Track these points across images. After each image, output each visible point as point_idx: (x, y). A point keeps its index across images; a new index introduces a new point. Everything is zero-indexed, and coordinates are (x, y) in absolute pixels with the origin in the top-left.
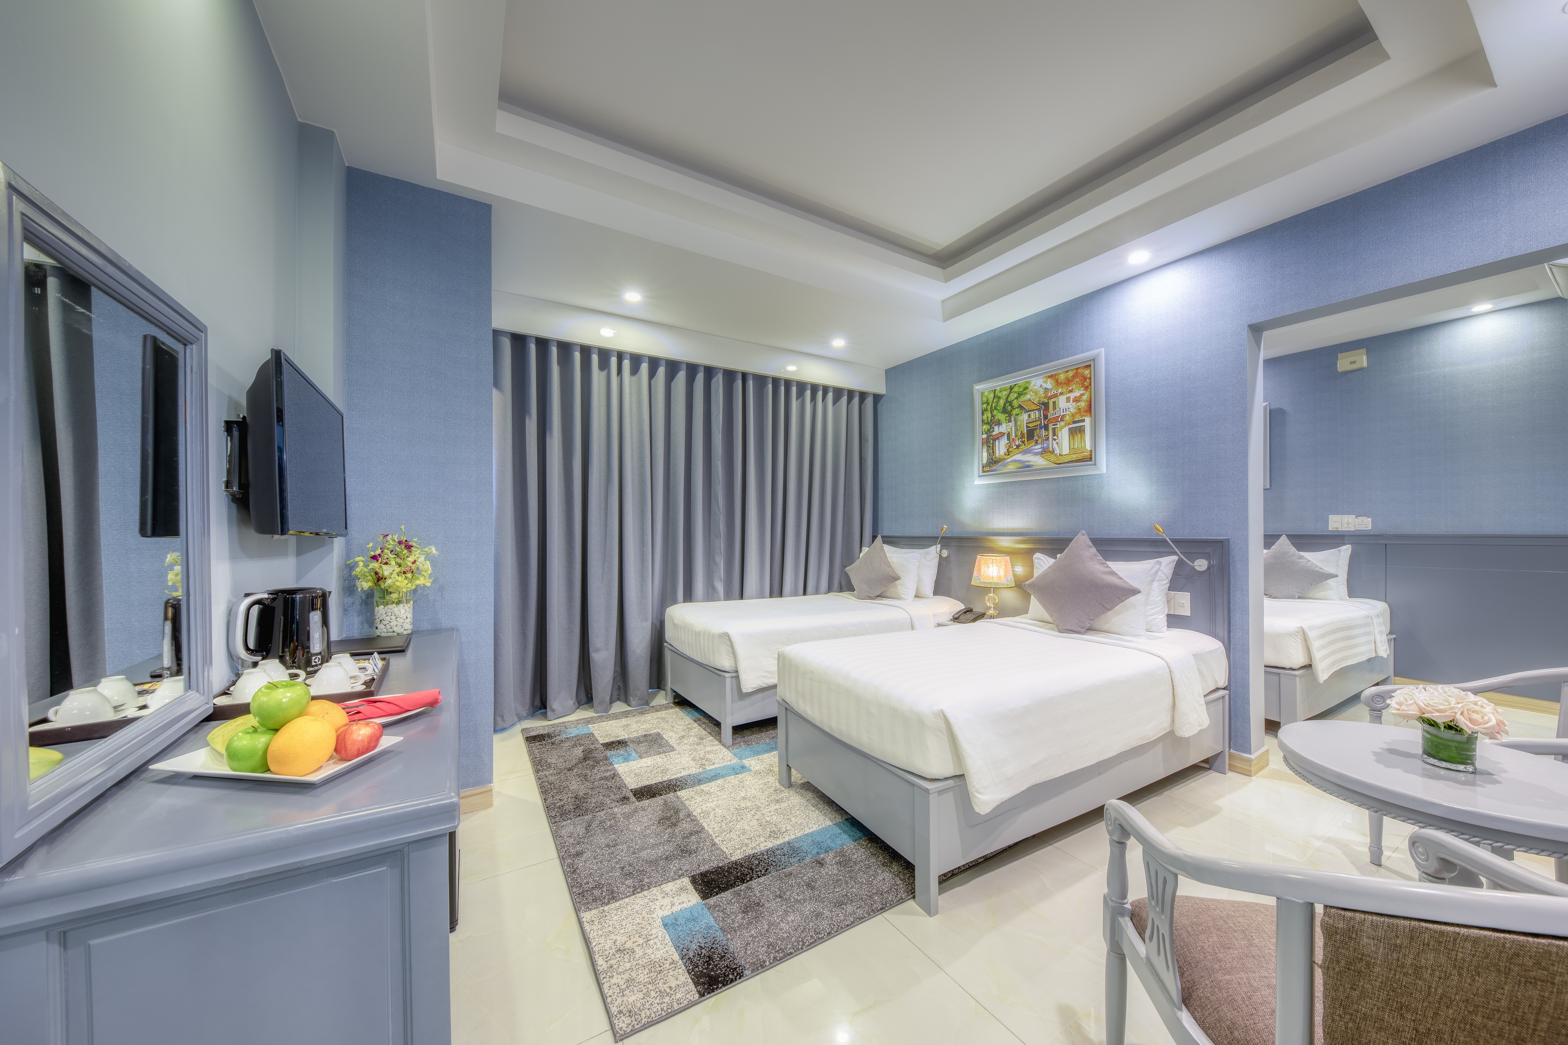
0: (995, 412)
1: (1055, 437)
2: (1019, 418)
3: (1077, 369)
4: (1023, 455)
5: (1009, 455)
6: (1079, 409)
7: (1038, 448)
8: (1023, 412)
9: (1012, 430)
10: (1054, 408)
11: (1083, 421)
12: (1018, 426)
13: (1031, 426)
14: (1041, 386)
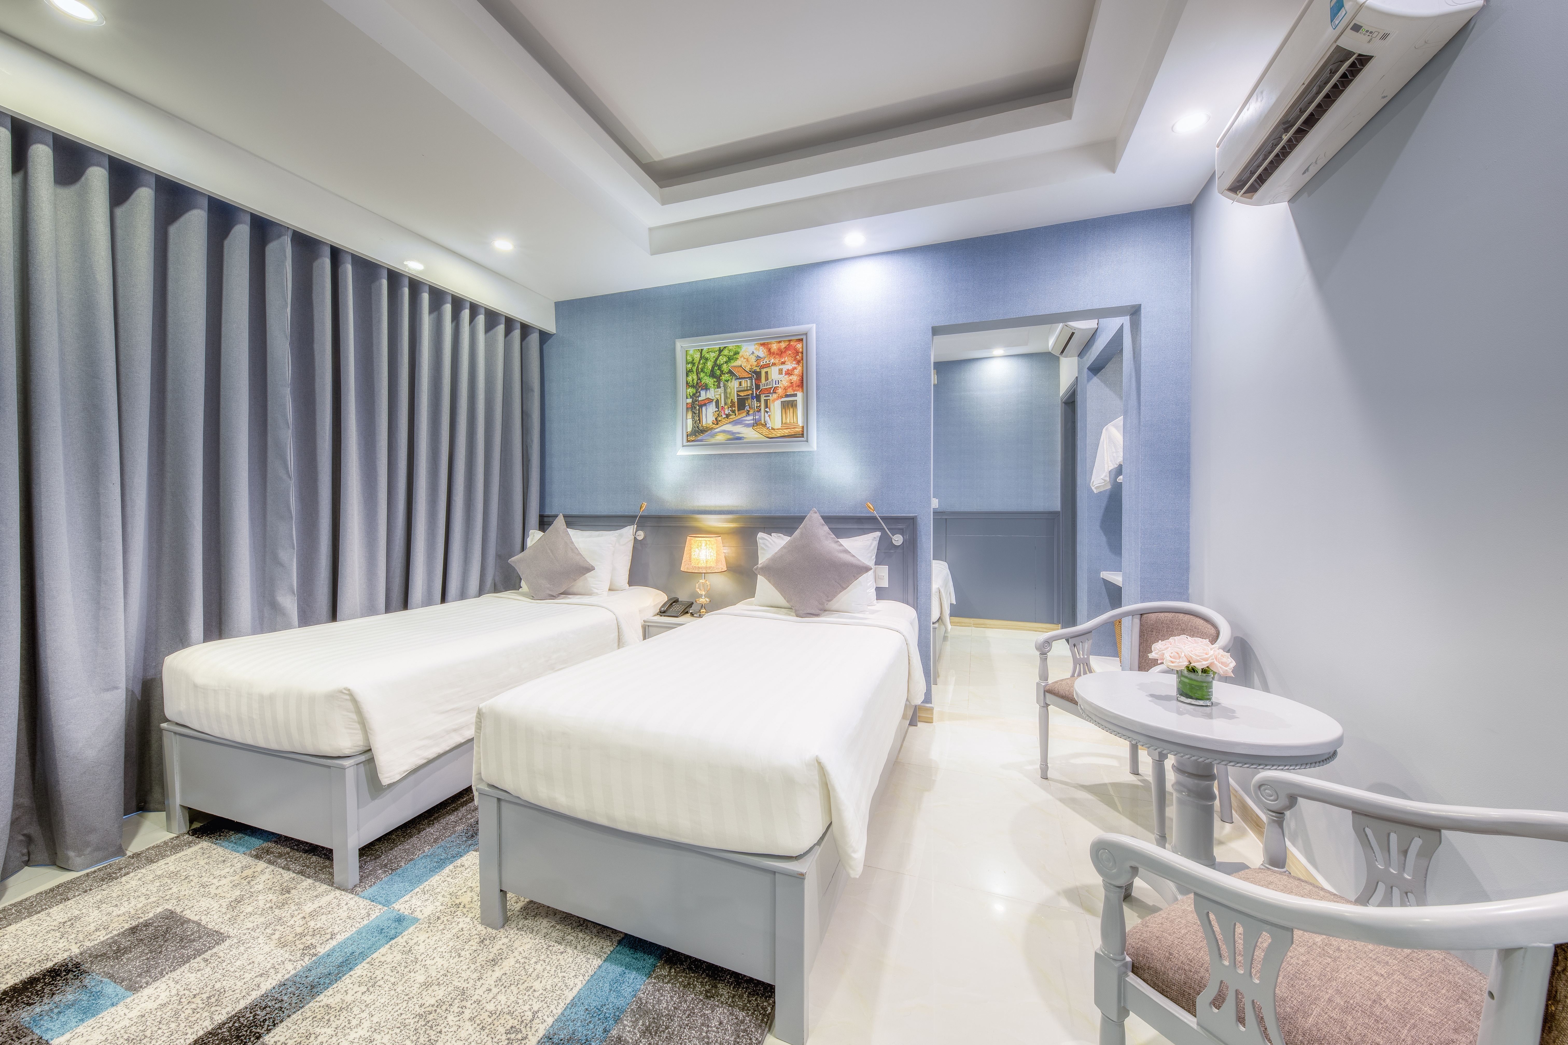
0: (702, 375)
1: (768, 410)
2: (729, 384)
3: (790, 341)
4: (734, 425)
5: (717, 424)
6: (792, 383)
7: (749, 419)
8: (734, 379)
9: (721, 397)
10: (767, 379)
11: (795, 395)
12: (728, 393)
13: (742, 394)
14: (753, 353)
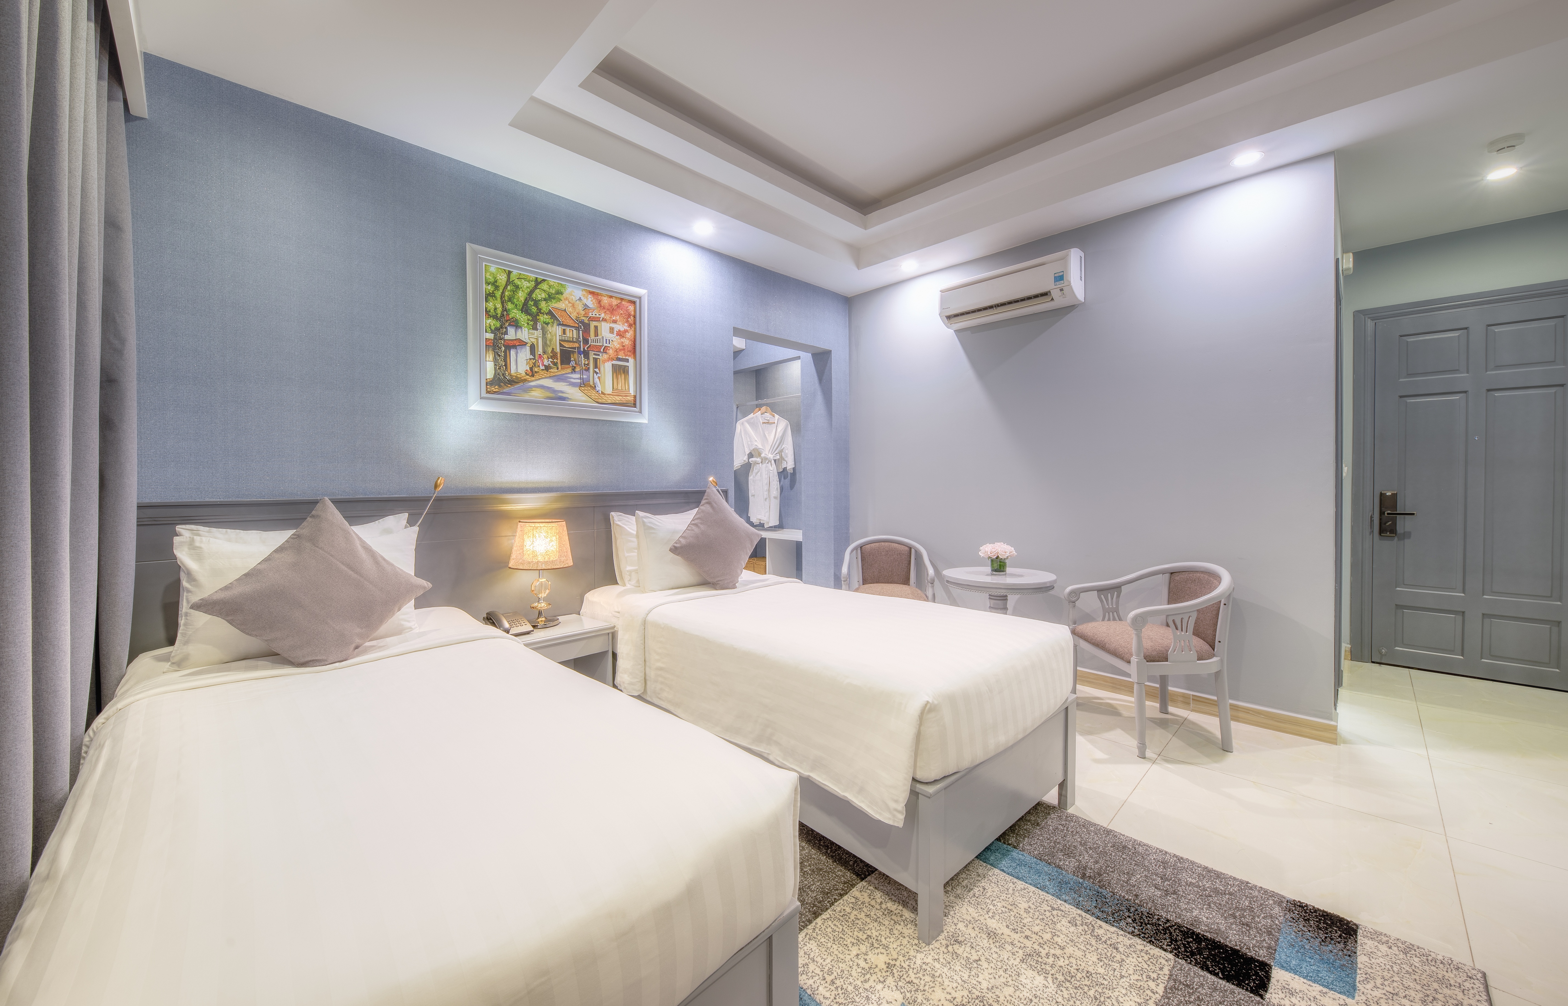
0: (509, 306)
1: (597, 370)
2: (549, 328)
3: (622, 299)
4: (556, 381)
5: (533, 376)
6: (623, 346)
7: (575, 377)
8: (555, 324)
9: (537, 342)
10: (596, 335)
11: (627, 361)
12: (548, 339)
13: (566, 345)
14: (580, 299)
